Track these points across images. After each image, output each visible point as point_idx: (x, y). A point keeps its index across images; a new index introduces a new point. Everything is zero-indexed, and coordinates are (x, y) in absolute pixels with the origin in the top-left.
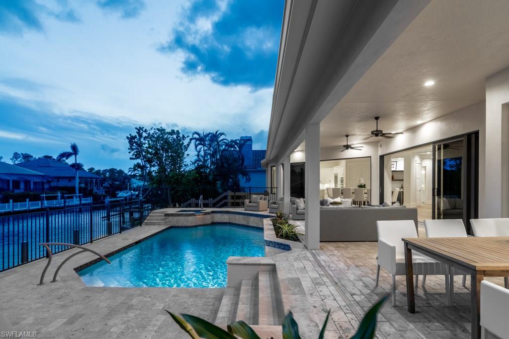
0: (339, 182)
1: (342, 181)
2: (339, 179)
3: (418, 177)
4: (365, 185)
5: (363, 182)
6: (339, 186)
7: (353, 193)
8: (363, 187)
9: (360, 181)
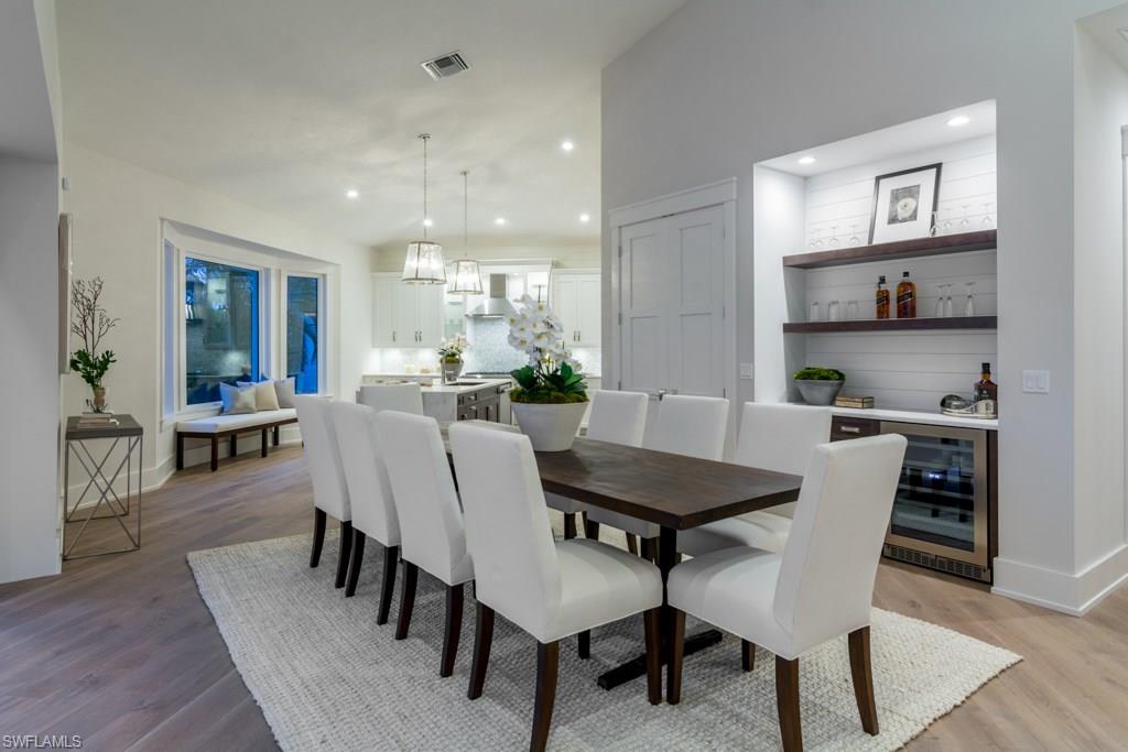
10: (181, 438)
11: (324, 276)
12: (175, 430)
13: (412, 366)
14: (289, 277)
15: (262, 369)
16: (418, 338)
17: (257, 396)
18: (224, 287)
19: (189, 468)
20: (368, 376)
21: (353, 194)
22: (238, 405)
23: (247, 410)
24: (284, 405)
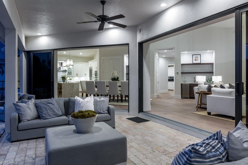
0: (93, 76)
1: (96, 75)
2: (93, 72)
3: (158, 71)
4: (118, 78)
5: (116, 75)
6: (93, 80)
7: (107, 86)
8: (116, 80)
9: (113, 73)
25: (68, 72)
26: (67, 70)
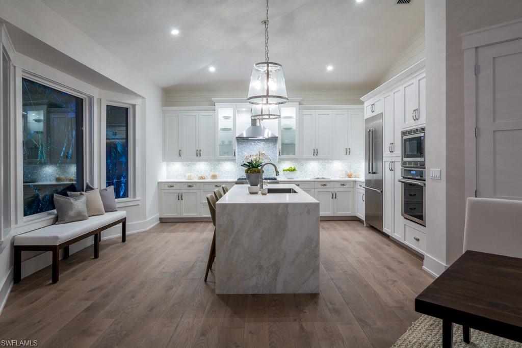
10: (18, 252)
11: (134, 106)
12: (12, 244)
13: (192, 174)
14: (108, 106)
15: (87, 180)
16: (198, 154)
17: (88, 204)
18: (42, 118)
19: (27, 278)
20: (161, 183)
21: (175, 32)
22: (72, 213)
23: (80, 217)
24: (109, 209)
25: (283, 144)
26: (277, 136)
